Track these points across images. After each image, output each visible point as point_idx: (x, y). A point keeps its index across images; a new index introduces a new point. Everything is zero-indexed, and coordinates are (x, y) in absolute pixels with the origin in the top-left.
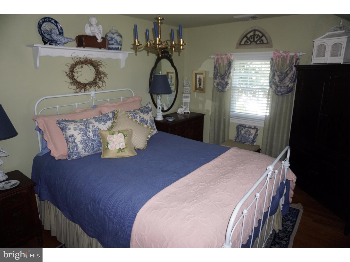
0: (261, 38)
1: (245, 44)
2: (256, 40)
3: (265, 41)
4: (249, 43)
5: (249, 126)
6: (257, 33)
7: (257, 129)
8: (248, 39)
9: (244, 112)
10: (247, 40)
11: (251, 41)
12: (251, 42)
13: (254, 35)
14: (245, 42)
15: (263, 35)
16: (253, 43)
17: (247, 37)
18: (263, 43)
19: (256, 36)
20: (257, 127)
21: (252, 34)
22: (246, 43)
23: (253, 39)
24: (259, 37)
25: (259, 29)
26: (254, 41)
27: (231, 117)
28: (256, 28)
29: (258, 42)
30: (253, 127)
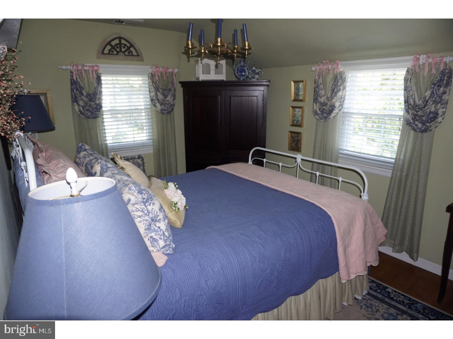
0: (129, 48)
1: (109, 54)
2: (123, 50)
3: (135, 53)
4: (115, 53)
5: (132, 156)
6: (123, 41)
7: (142, 157)
8: (113, 47)
9: (132, 140)
10: (111, 49)
11: (117, 50)
12: (118, 52)
13: (120, 44)
14: (110, 50)
15: (132, 46)
16: (120, 53)
17: (111, 45)
18: (133, 55)
19: (123, 45)
20: (142, 155)
21: (117, 41)
22: (111, 53)
23: (119, 48)
24: (126, 47)
25: (126, 37)
26: (121, 51)
27: (109, 151)
28: (122, 36)
29: (126, 53)
30: (137, 157)
